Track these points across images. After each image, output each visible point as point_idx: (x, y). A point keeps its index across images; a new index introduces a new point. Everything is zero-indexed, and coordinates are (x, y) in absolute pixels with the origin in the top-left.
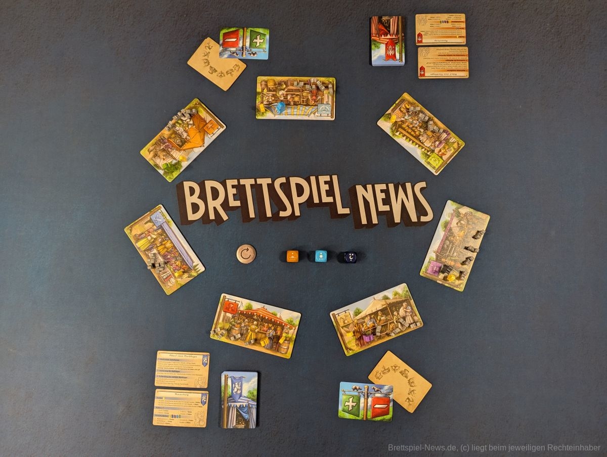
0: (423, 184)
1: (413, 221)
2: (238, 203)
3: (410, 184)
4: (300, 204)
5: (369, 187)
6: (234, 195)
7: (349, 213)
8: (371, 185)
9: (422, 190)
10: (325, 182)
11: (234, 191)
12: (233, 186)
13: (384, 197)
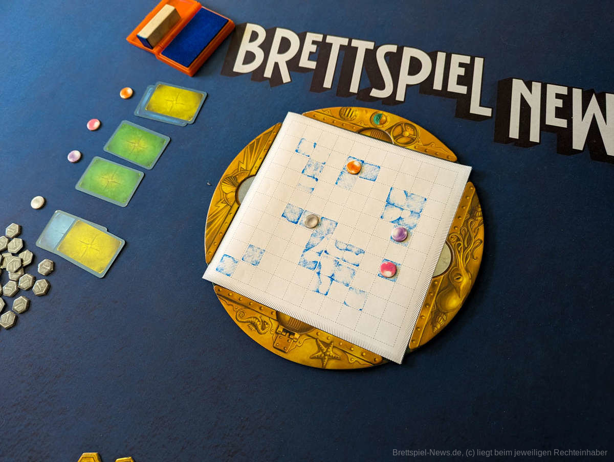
2: (312, 65)
4: (408, 86)
5: (537, 86)
6: (311, 53)
7: (490, 115)
8: (540, 84)
10: (460, 63)
11: (314, 48)
12: (314, 42)
13: (561, 106)
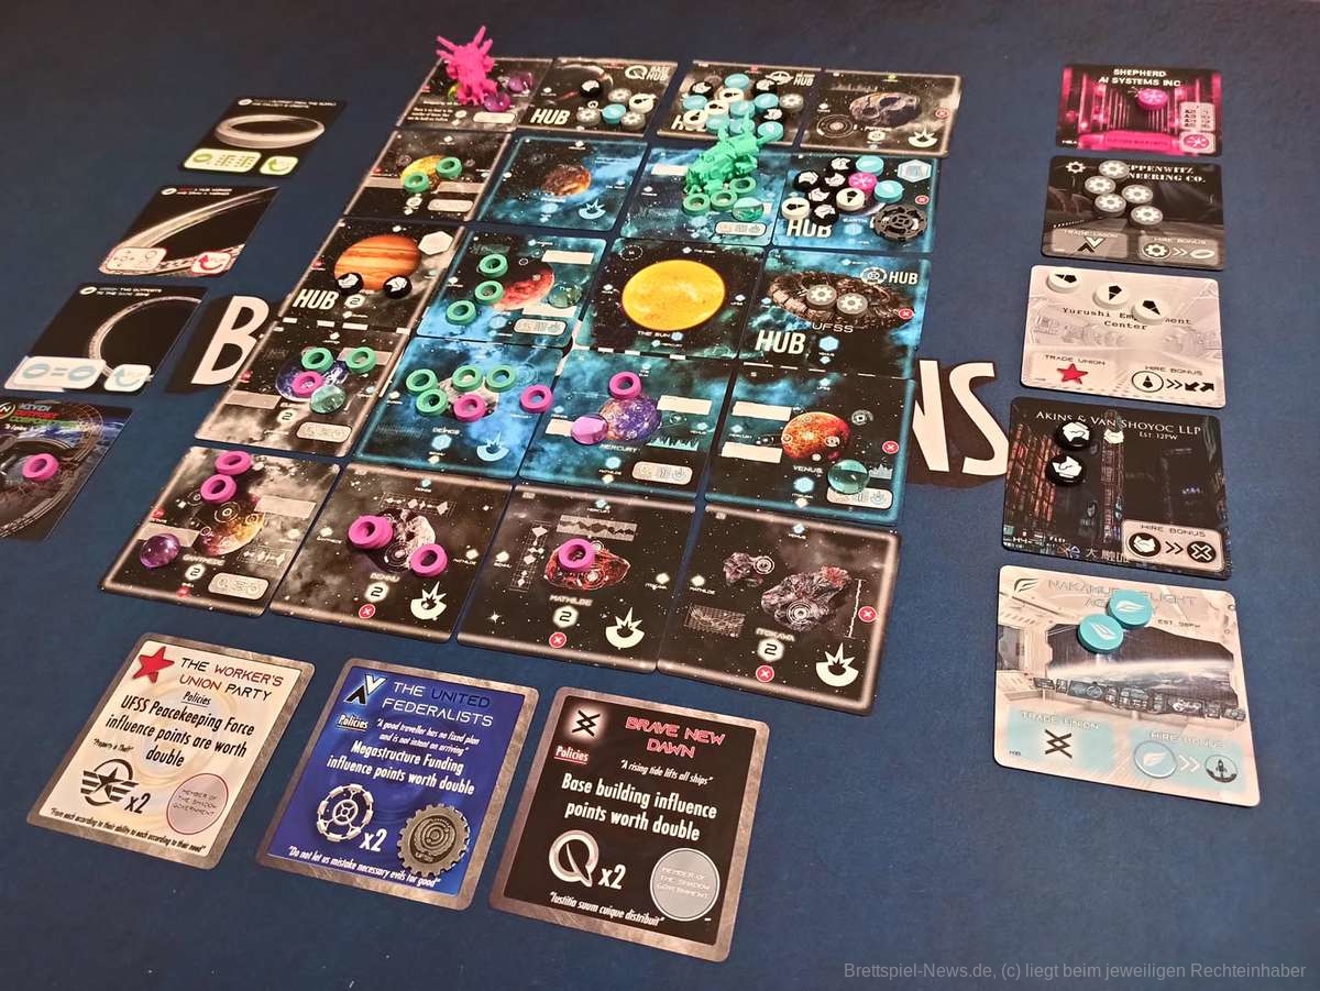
0: (986, 370)
1: (932, 467)
3: (934, 364)
9: (976, 384)
